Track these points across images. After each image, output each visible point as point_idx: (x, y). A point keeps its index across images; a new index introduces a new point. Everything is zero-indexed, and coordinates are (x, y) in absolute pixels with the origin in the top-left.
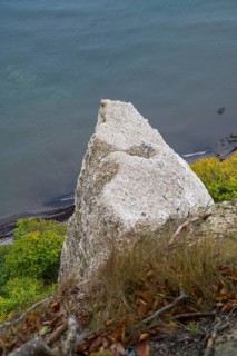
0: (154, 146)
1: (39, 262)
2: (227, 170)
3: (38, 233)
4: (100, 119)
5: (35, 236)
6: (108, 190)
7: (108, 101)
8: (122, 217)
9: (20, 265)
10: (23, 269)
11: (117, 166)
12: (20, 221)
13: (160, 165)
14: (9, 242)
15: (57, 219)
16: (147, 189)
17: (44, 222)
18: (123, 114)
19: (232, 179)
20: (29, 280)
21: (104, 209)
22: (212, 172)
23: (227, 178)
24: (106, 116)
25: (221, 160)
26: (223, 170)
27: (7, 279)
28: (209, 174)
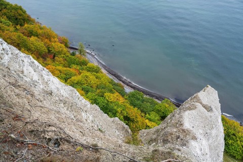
0: (214, 109)
1: (163, 113)
2: (240, 130)
3: (168, 105)
4: (203, 90)
5: (167, 106)
6: (187, 113)
7: (210, 87)
8: (185, 124)
9: (158, 110)
10: (158, 111)
11: (196, 108)
12: (166, 99)
13: (211, 117)
14: (160, 102)
15: (176, 105)
16: (201, 120)
17: (172, 104)
18: (212, 93)
19: (240, 134)
20: (157, 115)
21: (181, 117)
22: (234, 127)
23: (239, 132)
24: (206, 90)
25: (241, 125)
26: (239, 129)
27: (153, 111)
28: (233, 127)
